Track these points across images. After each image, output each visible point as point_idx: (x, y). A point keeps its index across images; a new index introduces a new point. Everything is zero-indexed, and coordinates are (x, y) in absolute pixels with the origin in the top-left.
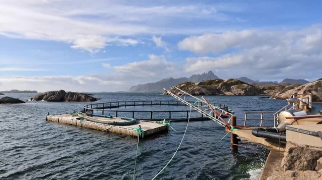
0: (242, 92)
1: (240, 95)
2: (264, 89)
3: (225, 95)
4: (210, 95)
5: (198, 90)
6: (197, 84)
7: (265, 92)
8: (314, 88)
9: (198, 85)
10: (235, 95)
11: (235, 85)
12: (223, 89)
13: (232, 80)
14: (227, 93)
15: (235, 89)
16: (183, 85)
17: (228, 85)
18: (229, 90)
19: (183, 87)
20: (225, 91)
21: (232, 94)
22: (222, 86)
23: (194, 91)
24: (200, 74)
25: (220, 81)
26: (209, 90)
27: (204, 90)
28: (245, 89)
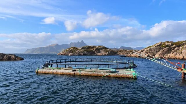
0: (107, 54)
1: (105, 55)
2: (117, 52)
3: (97, 55)
4: (89, 55)
5: (82, 52)
6: (80, 48)
7: (118, 53)
8: (149, 51)
9: (82, 49)
10: (103, 55)
11: (103, 49)
12: (96, 52)
13: (100, 46)
14: (98, 54)
15: (103, 52)
16: (71, 49)
17: (99, 49)
18: (99, 52)
19: (71, 50)
20: (98, 53)
21: (101, 54)
22: (95, 50)
23: (79, 53)
24: (76, 42)
25: (94, 47)
26: (88, 52)
27: (85, 52)
28: (108, 52)
